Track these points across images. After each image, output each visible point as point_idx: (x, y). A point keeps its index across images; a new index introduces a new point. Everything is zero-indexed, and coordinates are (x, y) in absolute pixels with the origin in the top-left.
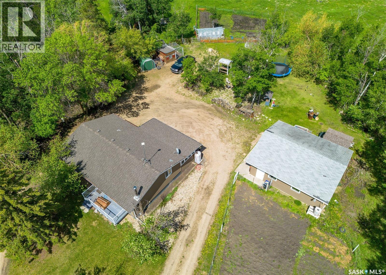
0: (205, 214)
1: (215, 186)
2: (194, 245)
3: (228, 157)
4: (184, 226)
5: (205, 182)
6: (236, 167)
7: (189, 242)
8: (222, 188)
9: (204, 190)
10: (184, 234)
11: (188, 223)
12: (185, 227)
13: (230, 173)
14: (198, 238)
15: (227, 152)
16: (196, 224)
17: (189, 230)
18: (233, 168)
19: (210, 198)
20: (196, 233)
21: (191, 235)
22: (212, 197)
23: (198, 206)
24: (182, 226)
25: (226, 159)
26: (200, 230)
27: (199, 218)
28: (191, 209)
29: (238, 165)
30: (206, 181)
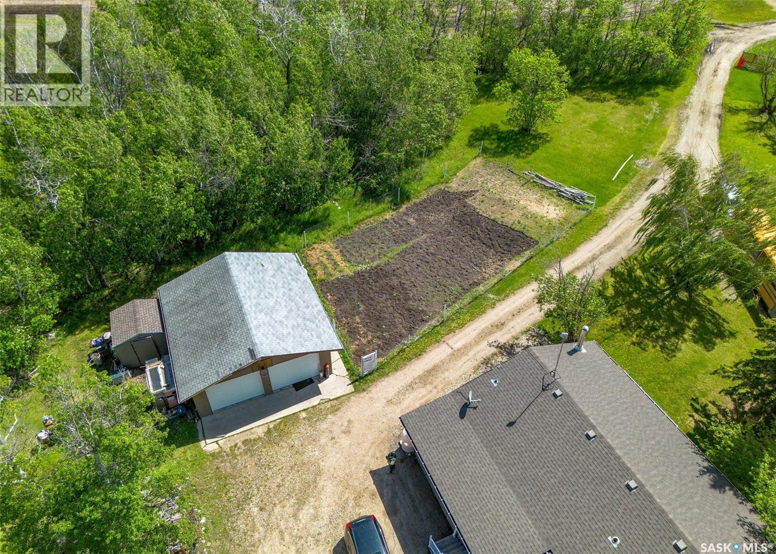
0: (456, 349)
1: (409, 381)
2: (492, 321)
3: (342, 425)
4: (497, 347)
5: (423, 397)
6: (344, 398)
7: (500, 326)
8: (399, 373)
9: (435, 384)
10: (503, 337)
11: (488, 347)
12: (495, 344)
13: (365, 393)
14: (483, 326)
15: (333, 438)
16: (477, 341)
17: (492, 339)
18: (352, 398)
19: (431, 367)
20: (483, 331)
21: (491, 333)
22: (429, 366)
23: (461, 364)
24: (501, 348)
25: (350, 422)
26: (474, 334)
27: (466, 348)
28: (476, 363)
29: (337, 399)
30: (420, 396)
